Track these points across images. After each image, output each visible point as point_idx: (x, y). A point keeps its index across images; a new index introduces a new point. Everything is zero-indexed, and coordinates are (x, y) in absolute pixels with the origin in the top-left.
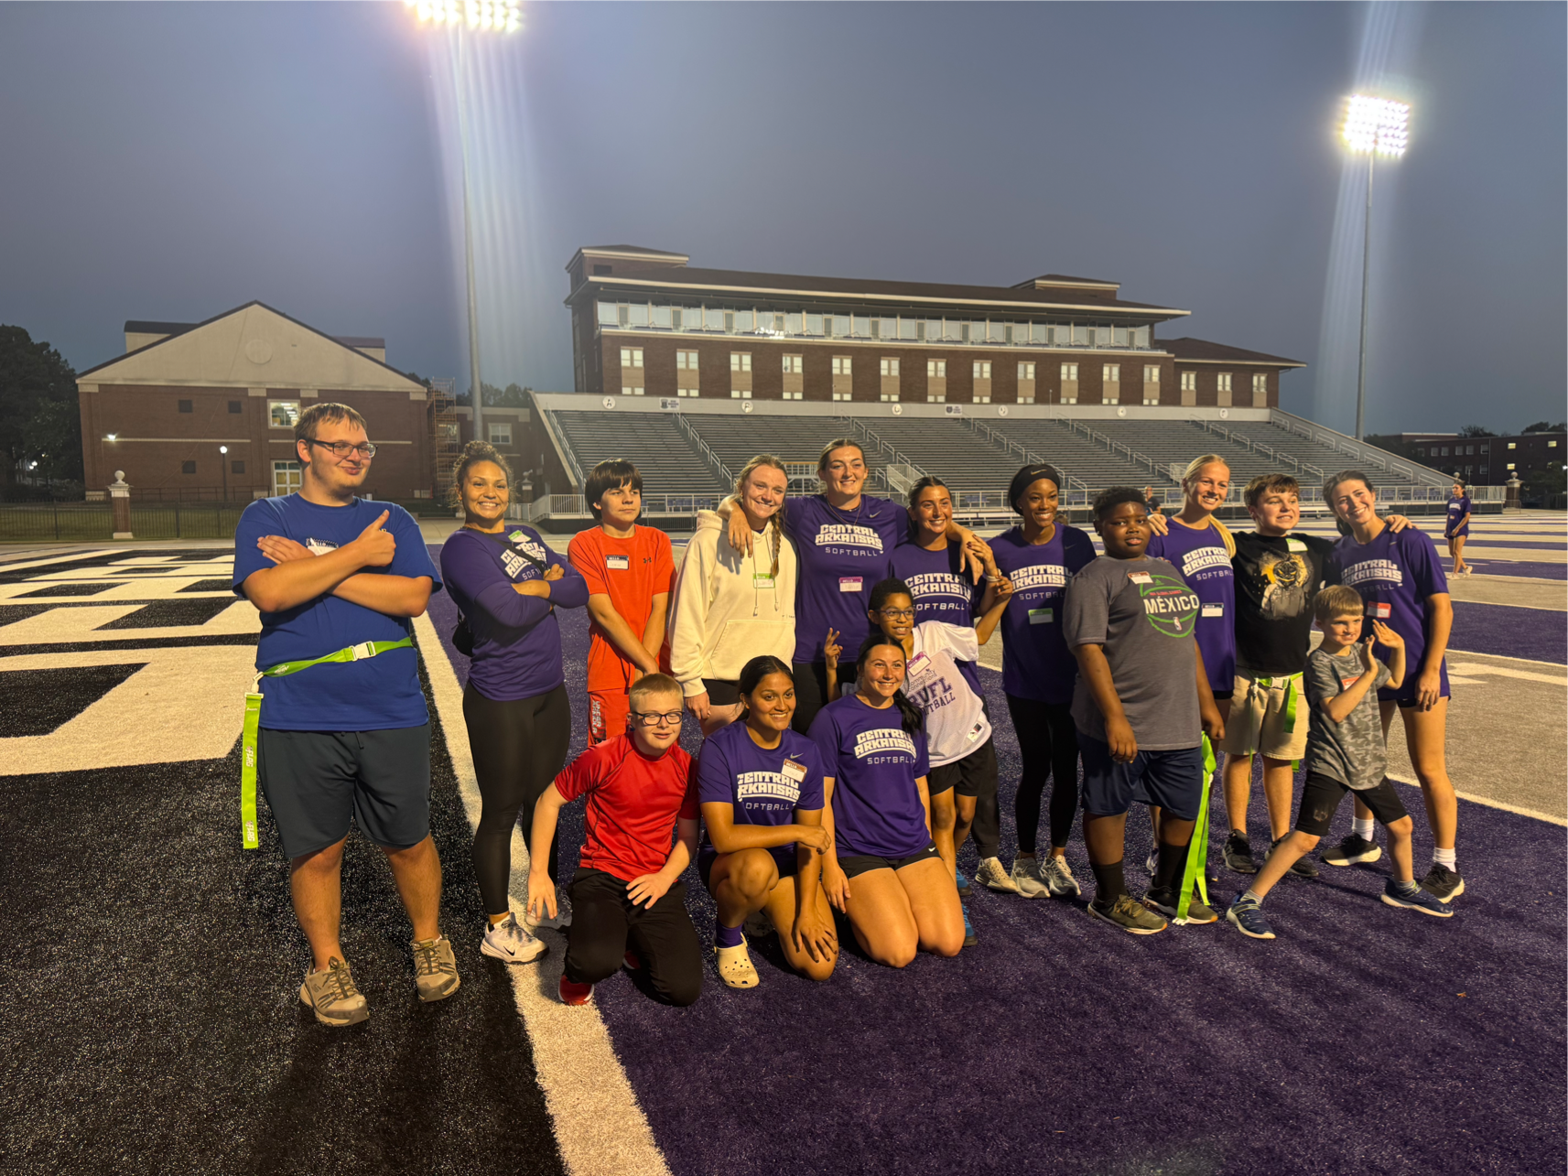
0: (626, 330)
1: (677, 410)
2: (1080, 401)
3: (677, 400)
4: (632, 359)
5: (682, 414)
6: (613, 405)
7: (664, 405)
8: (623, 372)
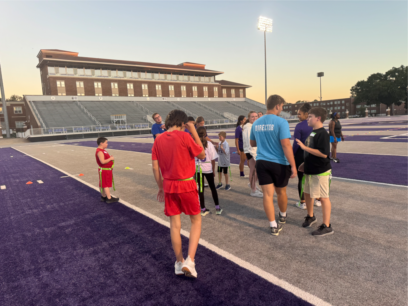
0: (58, 75)
1: (77, 100)
2: (198, 96)
3: (77, 97)
4: (60, 84)
5: (79, 101)
6: (55, 99)
7: (73, 98)
8: (58, 88)
